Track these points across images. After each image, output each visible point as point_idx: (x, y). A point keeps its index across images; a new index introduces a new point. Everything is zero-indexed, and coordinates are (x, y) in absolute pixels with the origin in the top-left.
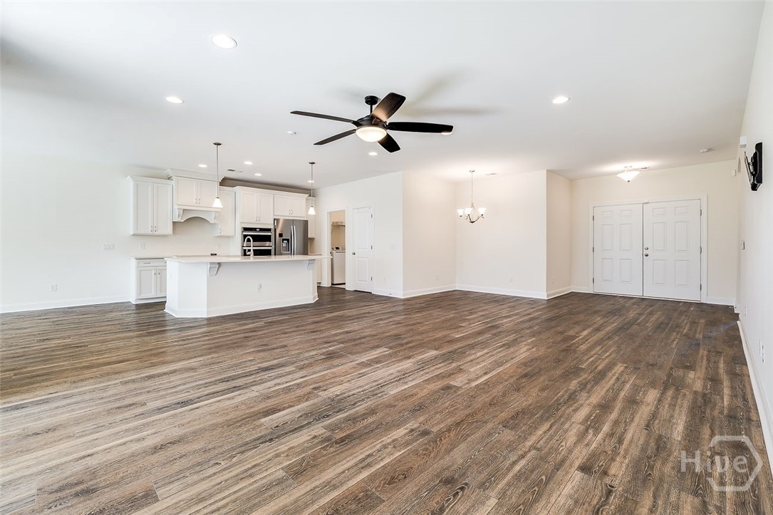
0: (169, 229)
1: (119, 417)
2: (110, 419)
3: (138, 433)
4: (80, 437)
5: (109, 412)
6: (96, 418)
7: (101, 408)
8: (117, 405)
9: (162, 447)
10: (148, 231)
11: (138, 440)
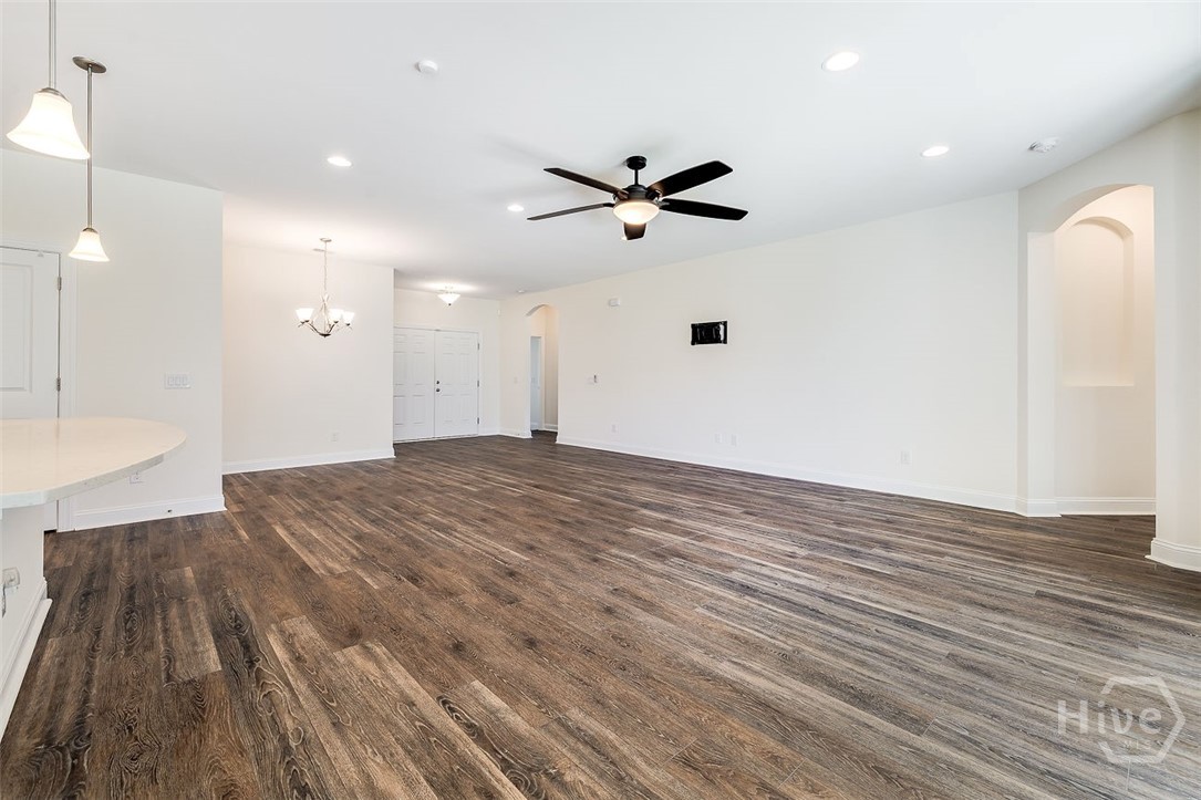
1: (1002, 662)
2: (1016, 668)
3: (1001, 631)
4: (1072, 671)
5: (1007, 680)
6: (1035, 683)
7: (1012, 696)
8: (985, 682)
9: (995, 609)
11: (1009, 626)
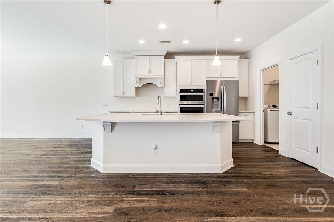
0: (132, 93)
10: (121, 95)
